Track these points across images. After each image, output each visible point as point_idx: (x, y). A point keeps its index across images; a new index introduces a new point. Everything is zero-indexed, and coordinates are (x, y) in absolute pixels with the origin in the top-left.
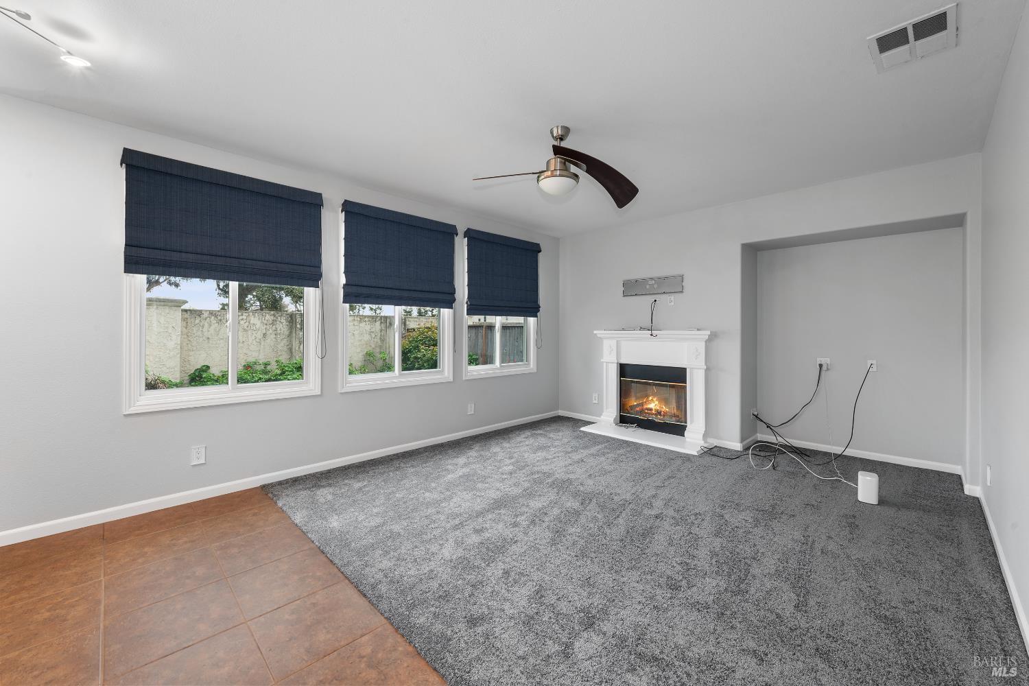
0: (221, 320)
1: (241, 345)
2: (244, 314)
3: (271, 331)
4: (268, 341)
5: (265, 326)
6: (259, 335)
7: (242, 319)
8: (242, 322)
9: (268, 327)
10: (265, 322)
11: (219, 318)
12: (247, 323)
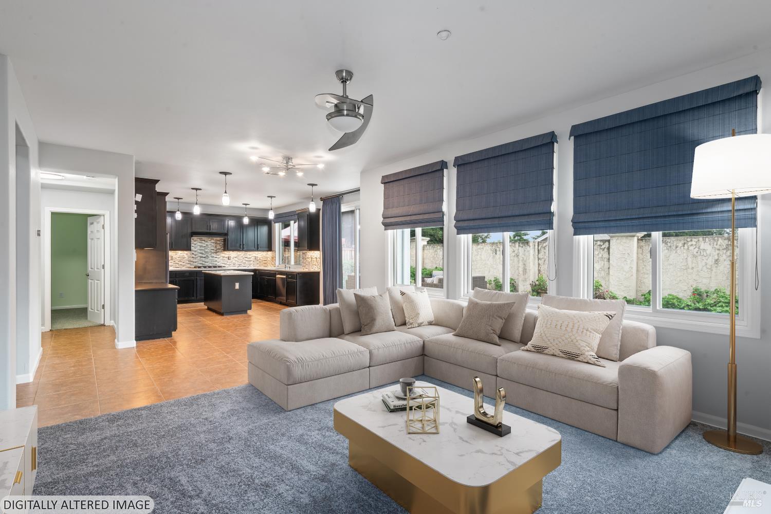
0: (670, 246)
1: (690, 271)
2: (694, 240)
3: (724, 257)
4: (721, 268)
5: (717, 252)
6: (711, 261)
7: (692, 245)
8: (691, 248)
9: (721, 253)
10: (718, 247)
11: (669, 244)
12: (697, 249)
